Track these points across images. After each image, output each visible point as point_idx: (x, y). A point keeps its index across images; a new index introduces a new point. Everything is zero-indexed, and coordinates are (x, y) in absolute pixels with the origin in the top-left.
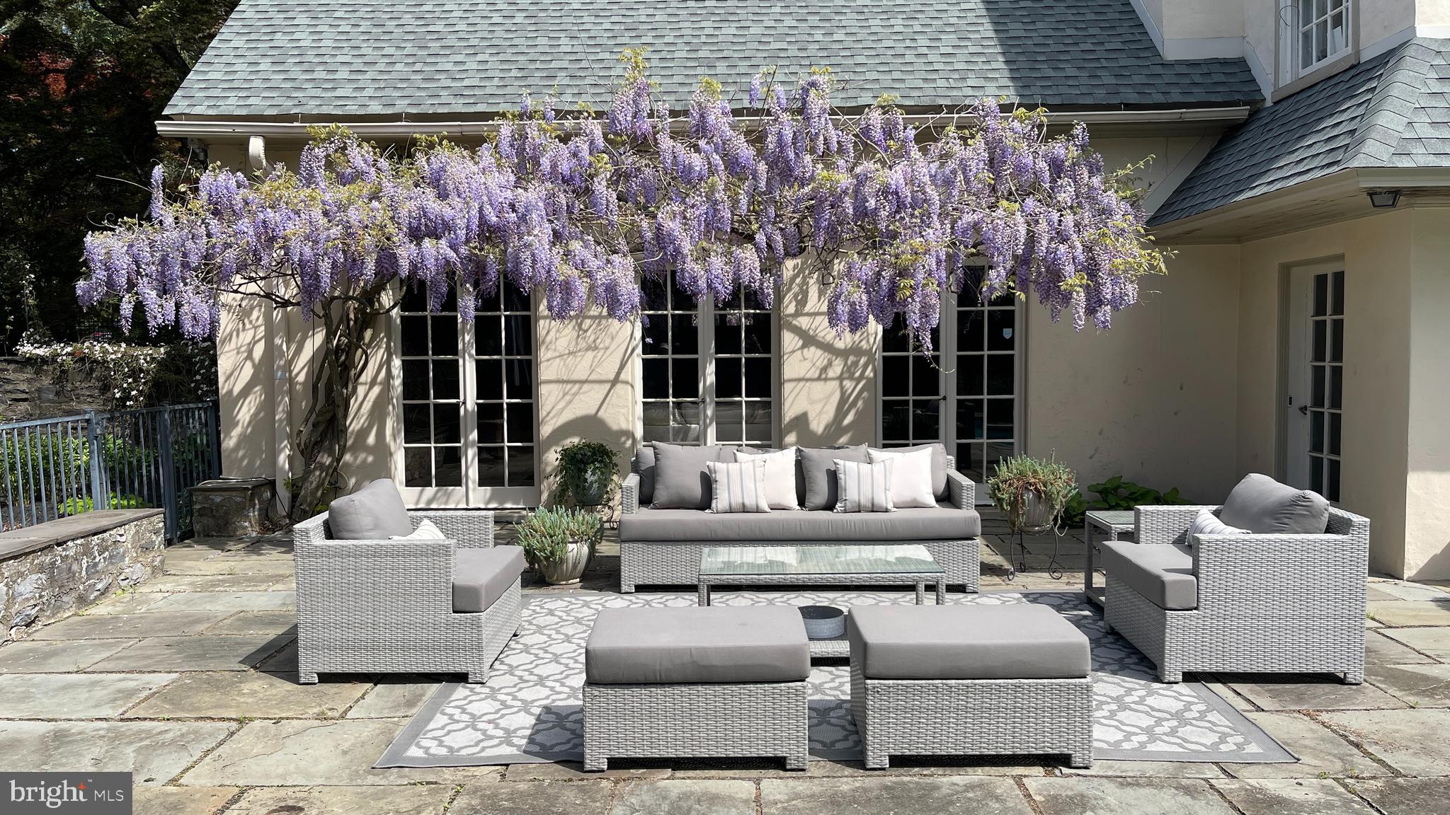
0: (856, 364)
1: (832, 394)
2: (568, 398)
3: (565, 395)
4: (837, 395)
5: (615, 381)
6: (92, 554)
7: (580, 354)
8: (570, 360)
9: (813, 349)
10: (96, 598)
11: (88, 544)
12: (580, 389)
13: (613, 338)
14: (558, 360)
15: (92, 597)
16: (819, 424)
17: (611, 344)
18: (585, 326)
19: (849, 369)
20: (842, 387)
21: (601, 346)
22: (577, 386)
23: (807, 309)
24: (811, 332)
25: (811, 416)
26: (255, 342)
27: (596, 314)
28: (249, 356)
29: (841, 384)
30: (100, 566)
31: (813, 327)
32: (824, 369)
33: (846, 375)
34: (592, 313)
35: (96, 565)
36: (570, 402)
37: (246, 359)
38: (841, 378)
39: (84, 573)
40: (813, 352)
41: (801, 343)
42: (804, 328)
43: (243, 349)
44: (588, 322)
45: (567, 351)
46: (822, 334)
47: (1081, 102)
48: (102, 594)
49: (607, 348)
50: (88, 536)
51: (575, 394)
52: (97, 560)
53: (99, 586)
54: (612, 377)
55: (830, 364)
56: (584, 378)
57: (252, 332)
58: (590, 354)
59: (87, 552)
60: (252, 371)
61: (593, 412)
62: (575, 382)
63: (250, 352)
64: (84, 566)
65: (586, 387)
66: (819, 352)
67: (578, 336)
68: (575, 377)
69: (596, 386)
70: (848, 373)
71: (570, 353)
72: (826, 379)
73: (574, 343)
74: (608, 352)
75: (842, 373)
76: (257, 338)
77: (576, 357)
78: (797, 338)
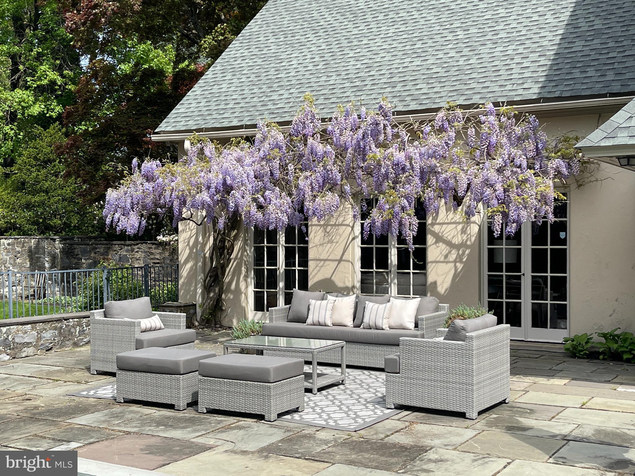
0: (464, 253)
1: (450, 271)
2: (318, 268)
3: (317, 266)
4: (453, 272)
5: (340, 261)
6: (82, 326)
7: (325, 245)
8: (321, 248)
9: (441, 244)
10: (83, 345)
11: (80, 321)
12: (324, 264)
13: (340, 236)
14: (315, 248)
15: (81, 344)
16: (442, 289)
17: (339, 239)
18: (328, 230)
19: (460, 256)
20: (456, 267)
21: (335, 241)
22: (322, 262)
23: (437, 222)
24: (440, 234)
25: (438, 283)
26: (191, 237)
27: (333, 223)
28: (188, 245)
29: (455, 265)
30: (86, 332)
31: (441, 231)
32: (446, 256)
33: (458, 260)
34: (331, 223)
35: (84, 331)
36: (319, 271)
37: (187, 245)
38: (455, 262)
39: (77, 333)
40: (442, 245)
41: (434, 240)
42: (436, 231)
43: (186, 241)
44: (329, 227)
45: (319, 244)
46: (446, 236)
47: (583, 94)
48: (87, 343)
49: (337, 242)
50: (81, 318)
51: (321, 267)
52: (85, 329)
53: (85, 340)
54: (339, 258)
55: (450, 252)
56: (326, 258)
57: (190, 232)
58: (329, 245)
59: (80, 325)
60: (189, 251)
61: (329, 276)
62: (321, 260)
63: (189, 242)
64: (78, 331)
65: (327, 263)
66: (444, 246)
67: (325, 235)
68: (321, 258)
69: (331, 263)
70: (459, 259)
71: (320, 245)
72: (447, 262)
73: (322, 240)
74: (338, 244)
75: (456, 258)
76: (192, 235)
77: (323, 247)
78: (432, 238)
